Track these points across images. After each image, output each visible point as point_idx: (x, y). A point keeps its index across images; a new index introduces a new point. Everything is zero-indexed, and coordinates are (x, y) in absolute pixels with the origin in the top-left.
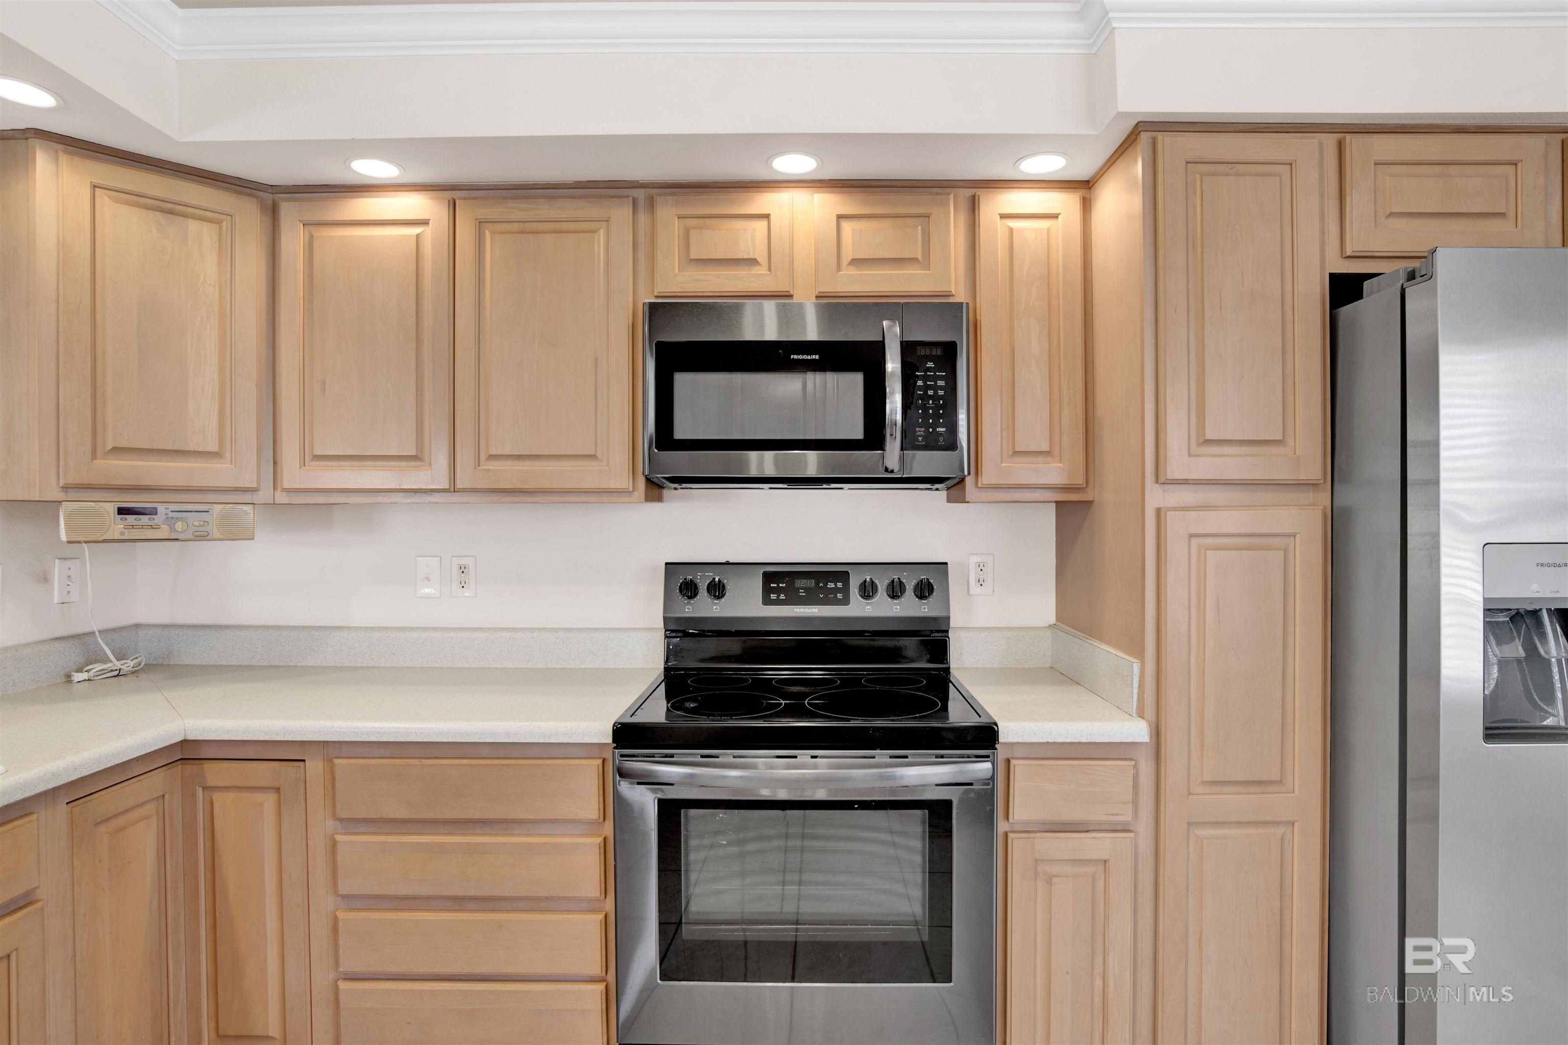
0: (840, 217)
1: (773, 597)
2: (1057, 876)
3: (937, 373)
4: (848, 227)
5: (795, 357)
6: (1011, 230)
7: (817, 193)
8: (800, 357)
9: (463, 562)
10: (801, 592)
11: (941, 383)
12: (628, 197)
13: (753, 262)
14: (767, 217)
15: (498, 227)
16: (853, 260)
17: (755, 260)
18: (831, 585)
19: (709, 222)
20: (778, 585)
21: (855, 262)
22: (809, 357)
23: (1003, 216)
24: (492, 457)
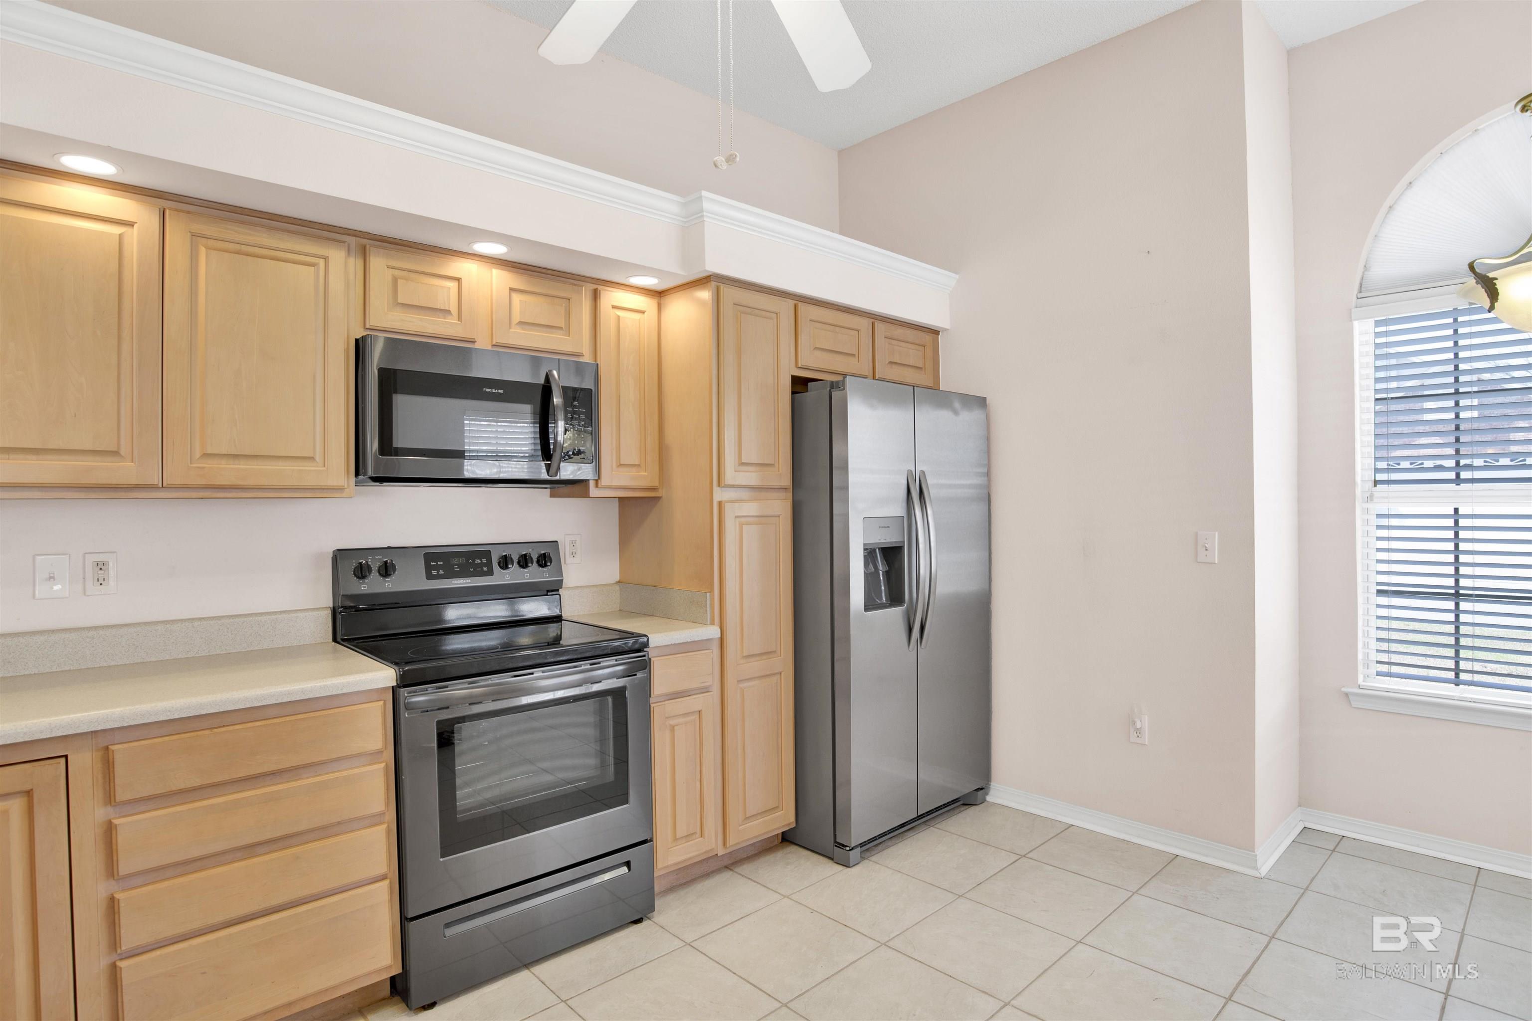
0: (511, 289)
1: (434, 572)
2: (677, 725)
3: (580, 410)
4: (517, 298)
5: (487, 390)
6: (619, 317)
7: (496, 268)
8: (490, 390)
9: (101, 558)
10: (456, 568)
11: (582, 416)
12: (344, 242)
13: (447, 312)
14: (459, 280)
15: (211, 243)
16: (520, 322)
17: (450, 311)
18: (477, 561)
19: (412, 275)
20: (437, 563)
21: (521, 323)
22: (496, 391)
23: (614, 307)
24: (206, 455)
